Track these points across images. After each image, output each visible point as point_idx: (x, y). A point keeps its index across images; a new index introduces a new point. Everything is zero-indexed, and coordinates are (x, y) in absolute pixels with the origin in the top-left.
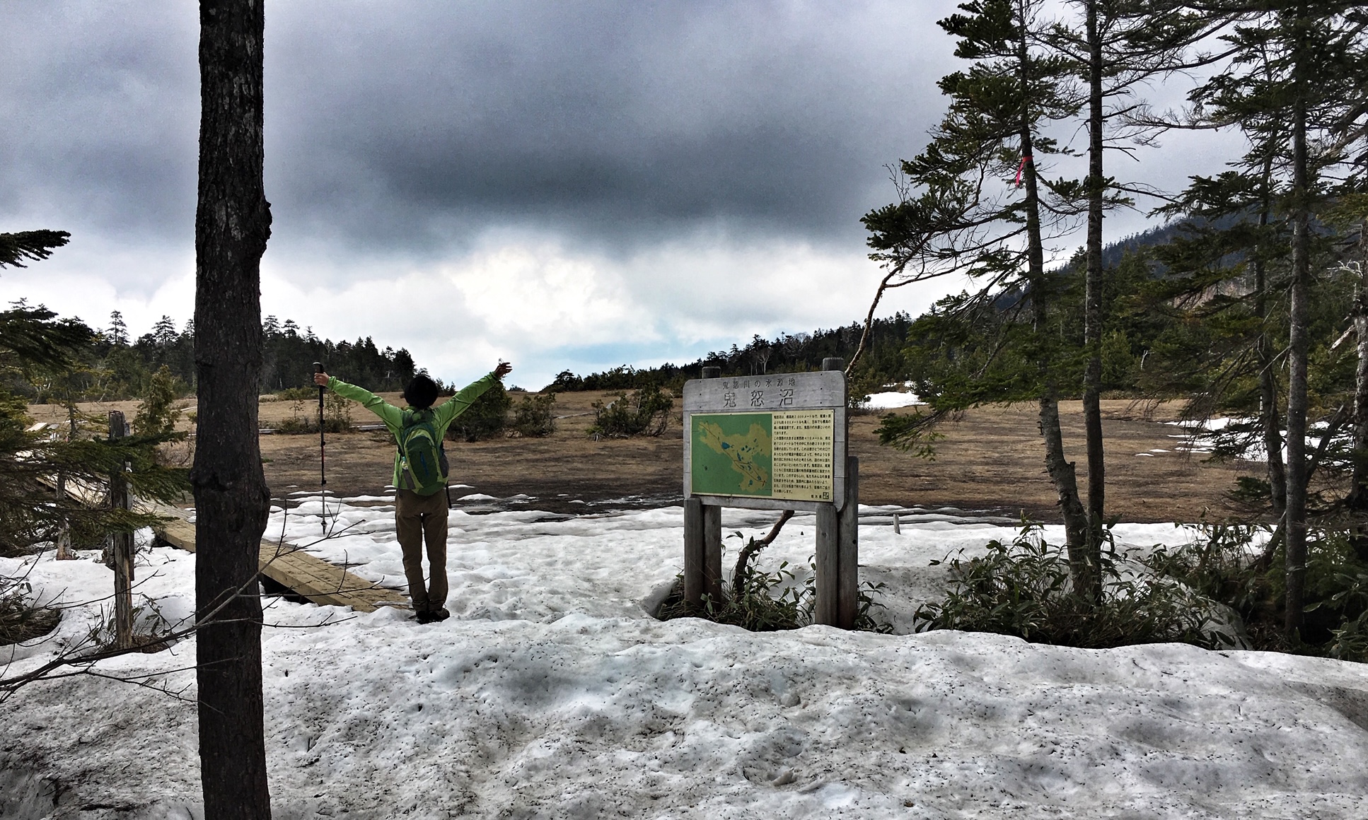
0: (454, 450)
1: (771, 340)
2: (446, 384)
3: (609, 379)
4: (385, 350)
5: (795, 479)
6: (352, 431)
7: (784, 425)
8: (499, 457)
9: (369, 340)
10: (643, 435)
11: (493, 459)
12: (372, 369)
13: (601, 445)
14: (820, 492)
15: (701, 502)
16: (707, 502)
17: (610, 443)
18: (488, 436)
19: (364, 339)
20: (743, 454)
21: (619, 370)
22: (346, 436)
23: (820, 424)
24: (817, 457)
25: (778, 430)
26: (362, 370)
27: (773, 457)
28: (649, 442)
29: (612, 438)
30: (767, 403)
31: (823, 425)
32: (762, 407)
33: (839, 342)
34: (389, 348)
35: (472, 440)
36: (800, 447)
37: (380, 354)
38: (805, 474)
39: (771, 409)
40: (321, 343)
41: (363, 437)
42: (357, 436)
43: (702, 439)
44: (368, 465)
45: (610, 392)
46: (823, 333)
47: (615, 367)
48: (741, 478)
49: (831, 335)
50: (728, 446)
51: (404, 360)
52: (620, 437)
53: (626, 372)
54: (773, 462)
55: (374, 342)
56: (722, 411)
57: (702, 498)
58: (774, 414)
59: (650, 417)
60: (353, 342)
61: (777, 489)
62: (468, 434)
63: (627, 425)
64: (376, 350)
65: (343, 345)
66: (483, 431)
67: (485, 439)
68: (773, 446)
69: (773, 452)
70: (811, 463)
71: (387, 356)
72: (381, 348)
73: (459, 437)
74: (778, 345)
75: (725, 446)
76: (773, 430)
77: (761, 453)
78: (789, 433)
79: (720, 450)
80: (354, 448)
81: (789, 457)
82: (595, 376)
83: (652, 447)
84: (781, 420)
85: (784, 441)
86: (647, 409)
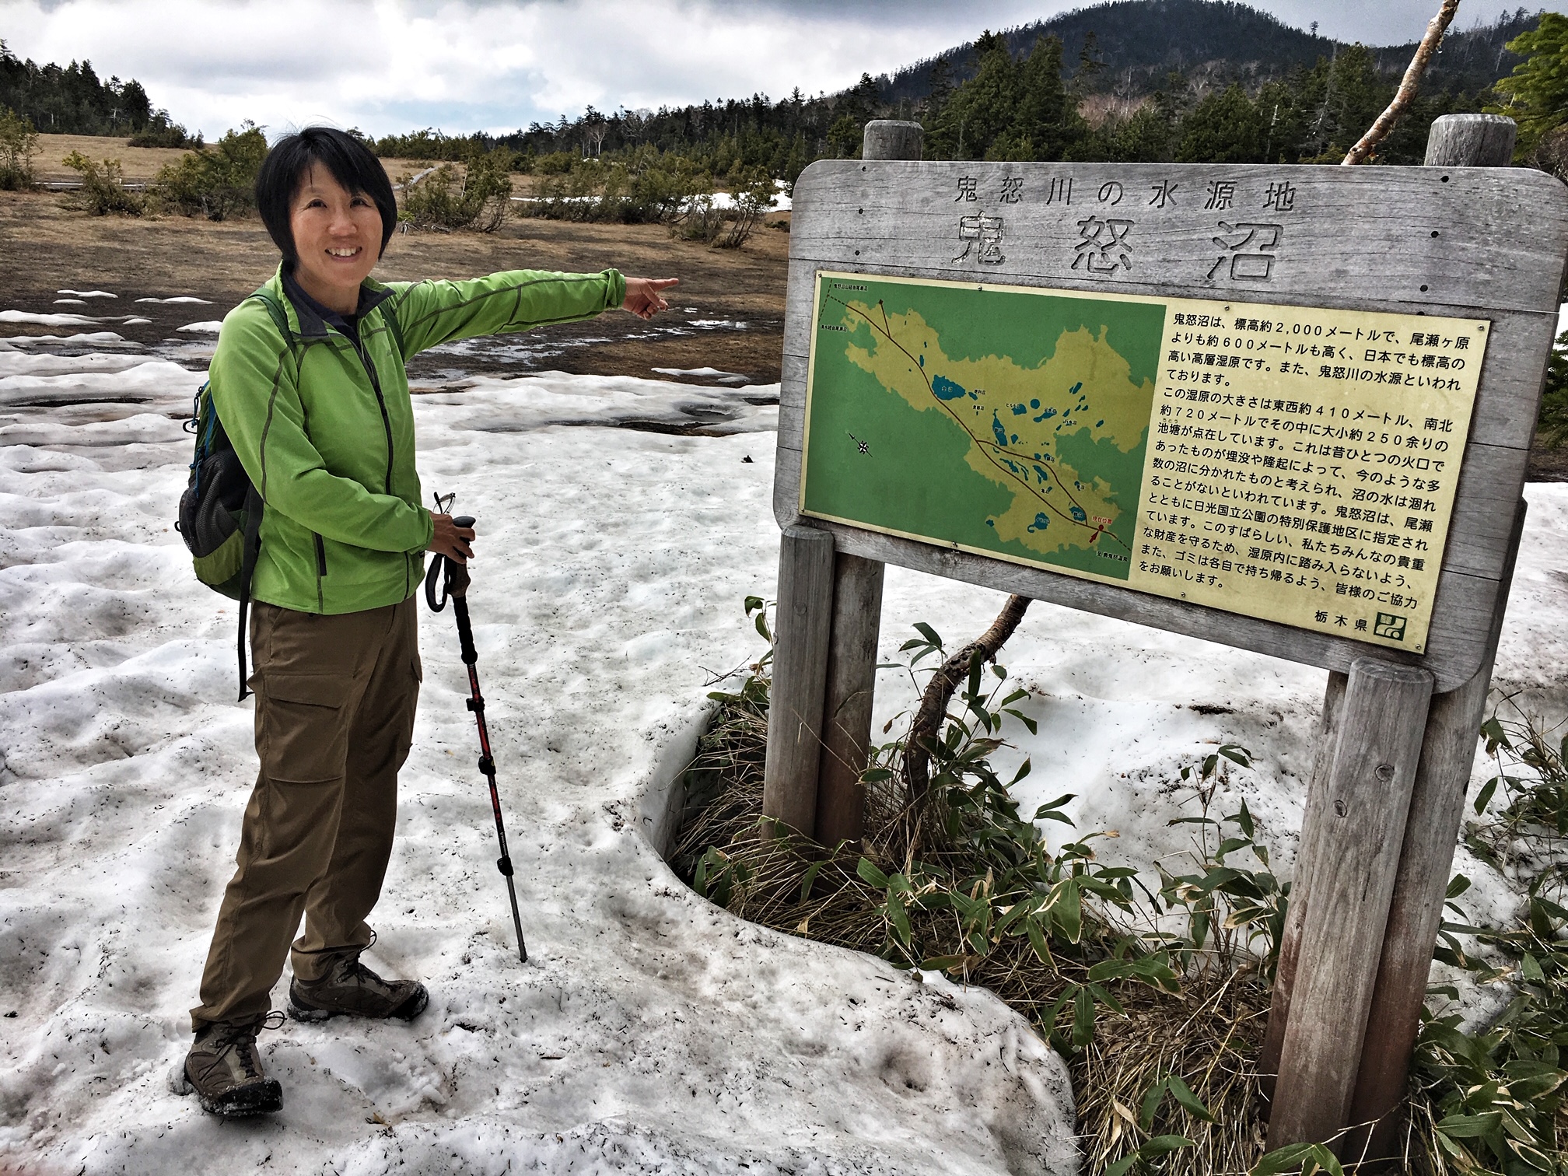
0: (189, 232)
1: (608, 114)
2: (191, 133)
3: (410, 146)
4: (110, 81)
5: (1244, 545)
6: (35, 189)
7: (1217, 351)
8: (256, 249)
9: (86, 65)
10: (470, 229)
11: (249, 251)
12: (91, 104)
13: (412, 240)
14: (1366, 609)
15: (835, 543)
16: (853, 546)
17: (425, 239)
18: (242, 214)
19: (80, 64)
20: (1013, 425)
21: (423, 134)
22: (26, 197)
23: (1404, 368)
24: (1369, 486)
25: (1189, 366)
26: (78, 104)
27: (1151, 453)
28: (480, 240)
29: (428, 231)
30: (1147, 263)
31: (1419, 371)
32: (1120, 274)
33: (688, 124)
34: (114, 79)
35: (217, 218)
36: (1286, 437)
37: (102, 84)
38: (1298, 535)
39: (1163, 288)
40: (19, 63)
41: (53, 199)
42: (44, 198)
43: (855, 355)
44: (46, 248)
45: (412, 162)
46: (669, 111)
47: (419, 129)
48: (1001, 499)
49: (678, 115)
50: (958, 392)
51: (135, 98)
52: (436, 231)
53: (432, 137)
54: (1149, 471)
55: (93, 68)
56: (944, 275)
57: (840, 535)
58: (1174, 306)
59: (481, 205)
60: (65, 67)
61: (1150, 559)
62: (211, 208)
63: (447, 213)
64: (96, 80)
65: (51, 69)
66: (234, 206)
67: (237, 220)
68: (1156, 419)
69: (1153, 436)
70: (1330, 503)
71: (112, 89)
72: (103, 79)
73: (197, 211)
74: (615, 122)
75: (945, 389)
76: (1164, 363)
77: (1097, 435)
78: (1239, 380)
79: (923, 400)
80: (31, 217)
81: (1224, 464)
82: (393, 140)
83: (485, 250)
84: (1207, 332)
85: (1208, 407)
86: (476, 193)
